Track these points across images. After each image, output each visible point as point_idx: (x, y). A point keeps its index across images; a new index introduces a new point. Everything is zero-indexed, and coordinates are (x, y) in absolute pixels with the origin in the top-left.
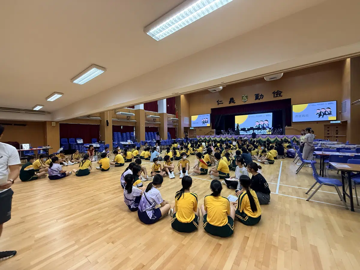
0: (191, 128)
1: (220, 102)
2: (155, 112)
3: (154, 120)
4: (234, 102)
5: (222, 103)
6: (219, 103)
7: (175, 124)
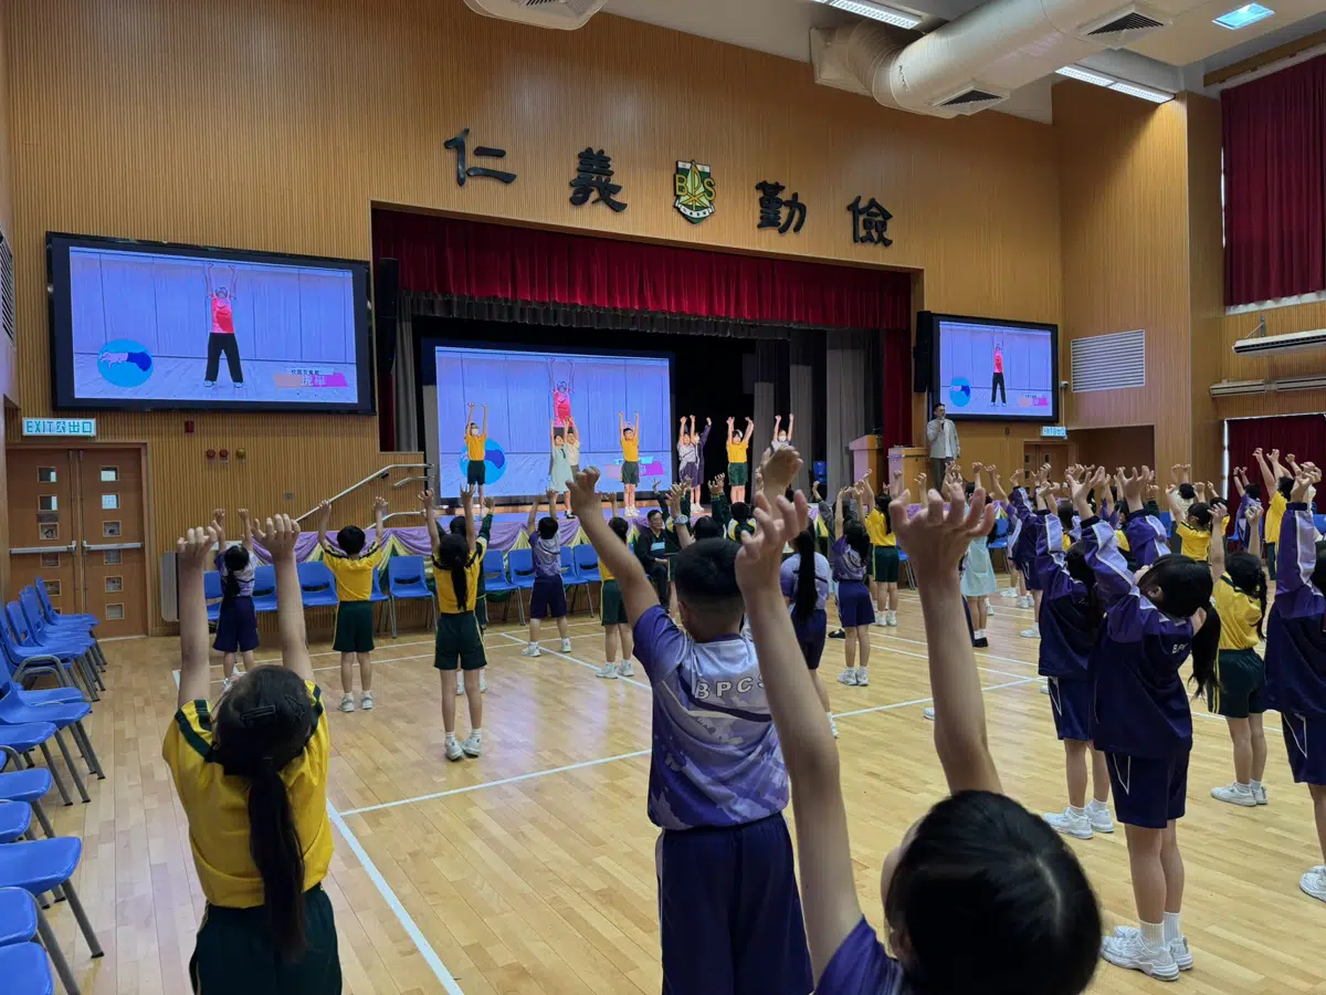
1: (481, 152)
4: (618, 198)
5: (507, 178)
6: (472, 161)
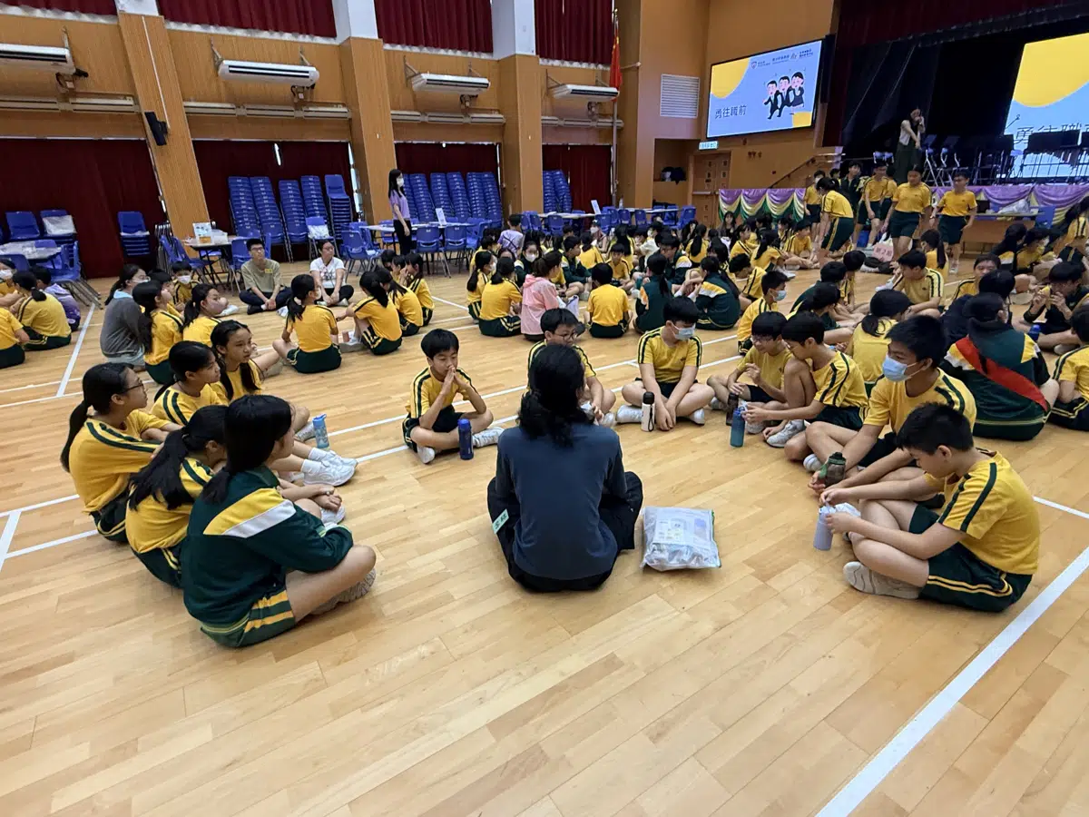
0: (703, 146)
2: (471, 50)
3: (467, 102)
7: (606, 122)
